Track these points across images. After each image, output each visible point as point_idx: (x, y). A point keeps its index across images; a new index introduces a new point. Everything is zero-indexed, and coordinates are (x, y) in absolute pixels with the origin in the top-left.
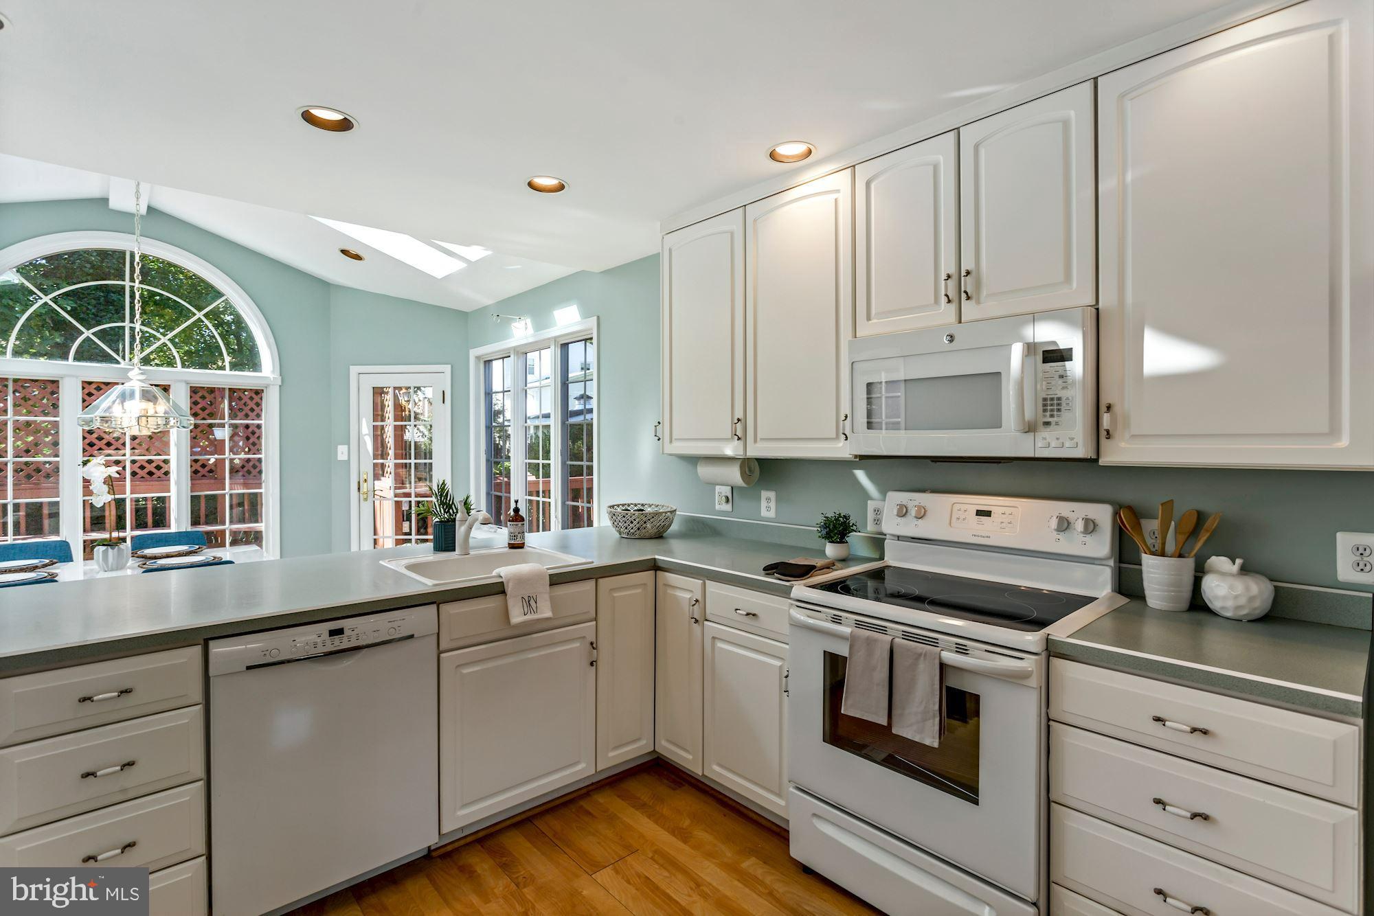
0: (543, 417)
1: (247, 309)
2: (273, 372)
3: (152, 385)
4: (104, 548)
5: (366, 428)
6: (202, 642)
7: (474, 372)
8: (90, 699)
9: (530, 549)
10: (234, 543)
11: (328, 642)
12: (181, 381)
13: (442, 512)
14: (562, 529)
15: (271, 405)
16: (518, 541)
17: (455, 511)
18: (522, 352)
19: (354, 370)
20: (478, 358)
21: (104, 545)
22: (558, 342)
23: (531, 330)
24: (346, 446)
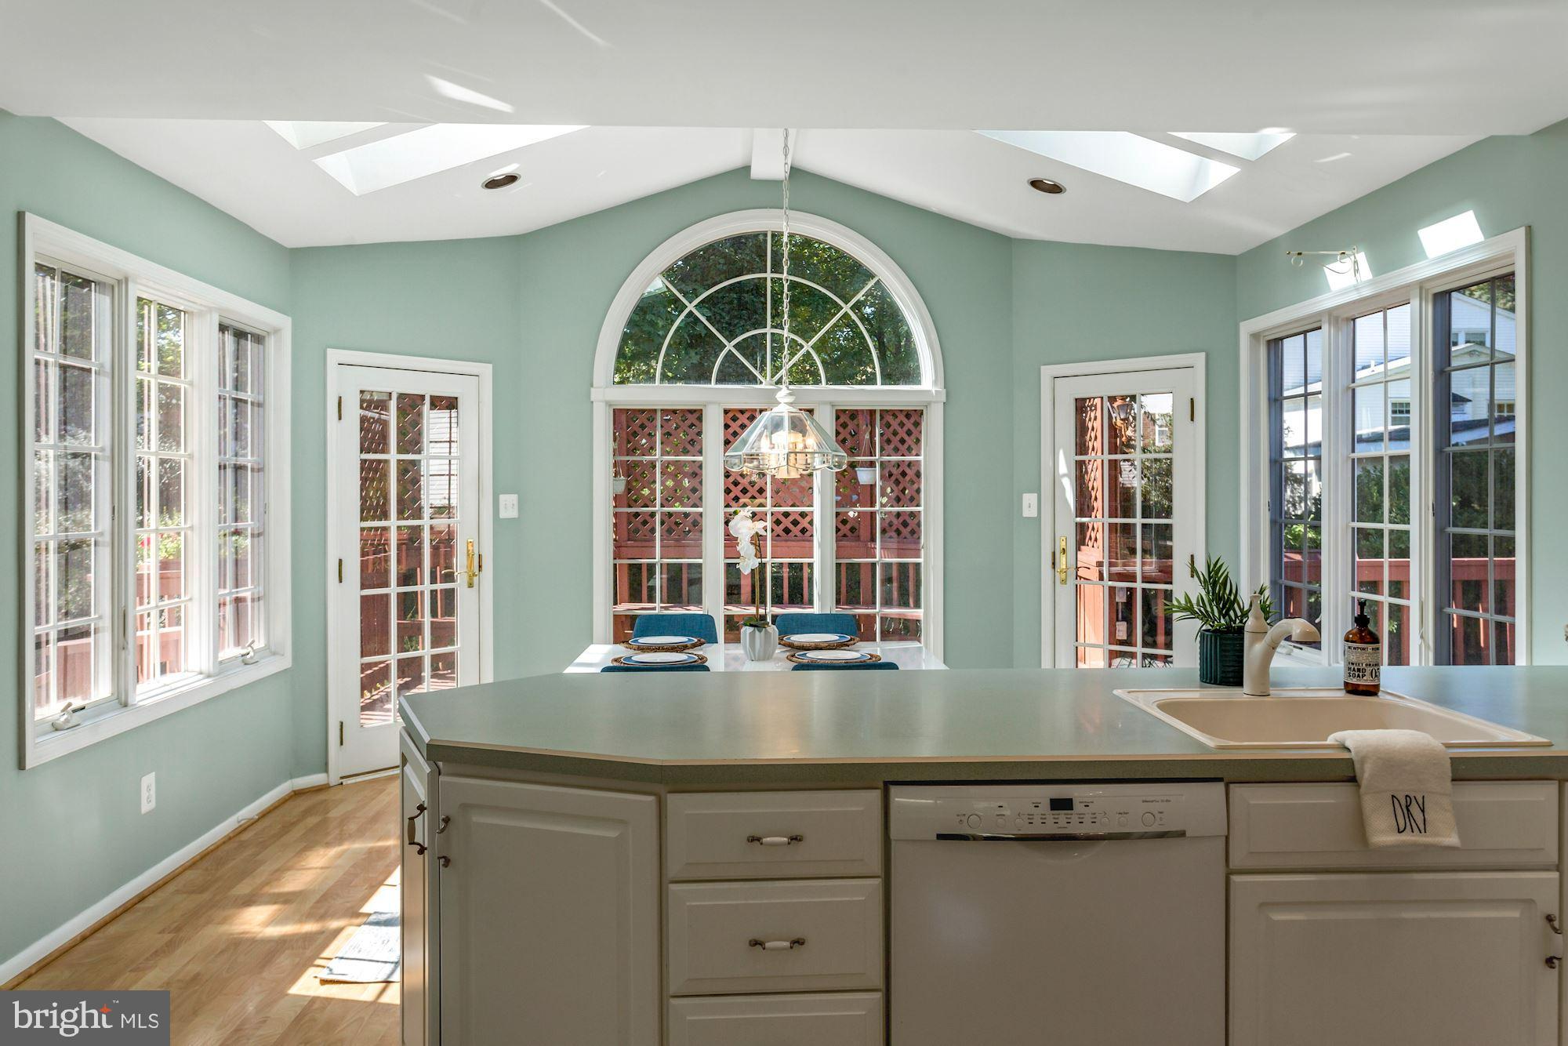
0: (1390, 439)
1: (903, 293)
2: (935, 382)
3: (801, 410)
4: (752, 629)
5: (1064, 466)
6: (881, 785)
7: (1249, 362)
8: (759, 839)
9: (1389, 697)
10: (886, 635)
11: (1050, 819)
12: (825, 403)
13: (1216, 614)
14: (1436, 663)
15: (933, 429)
16: (1366, 681)
17: (1239, 614)
18: (1346, 318)
19: (1047, 372)
20: (1255, 336)
21: (751, 625)
22: (1427, 290)
23: (1366, 273)
24: (1035, 495)
